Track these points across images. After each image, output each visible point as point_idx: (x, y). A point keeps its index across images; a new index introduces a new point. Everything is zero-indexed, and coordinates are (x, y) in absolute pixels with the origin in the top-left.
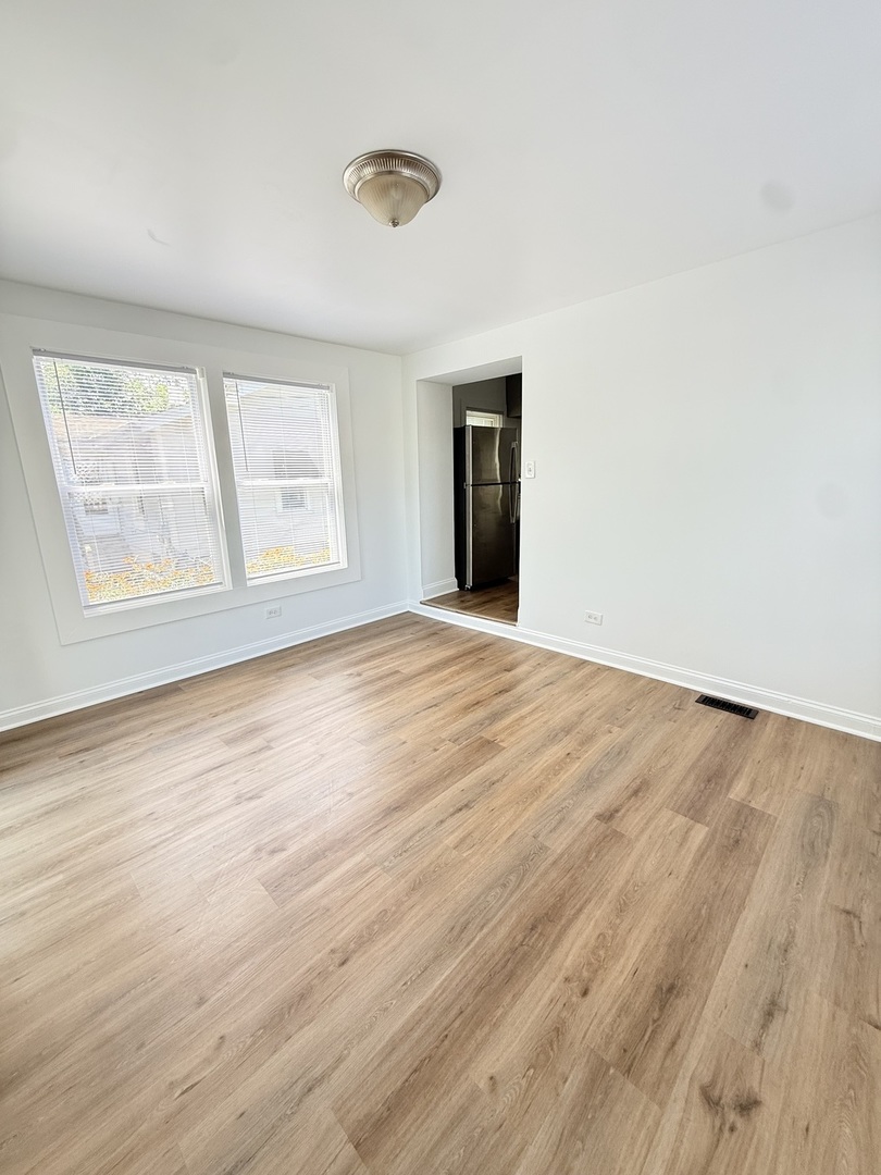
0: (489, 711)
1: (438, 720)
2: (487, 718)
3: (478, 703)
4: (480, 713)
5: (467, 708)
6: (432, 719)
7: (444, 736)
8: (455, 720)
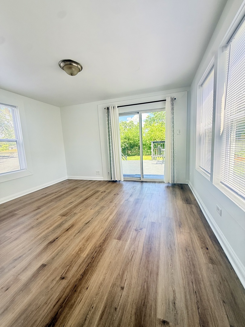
0: (62, 227)
1: (83, 218)
2: (64, 224)
3: (67, 230)
4: (66, 226)
5: (72, 226)
6: (85, 218)
7: (79, 214)
8: (76, 220)
